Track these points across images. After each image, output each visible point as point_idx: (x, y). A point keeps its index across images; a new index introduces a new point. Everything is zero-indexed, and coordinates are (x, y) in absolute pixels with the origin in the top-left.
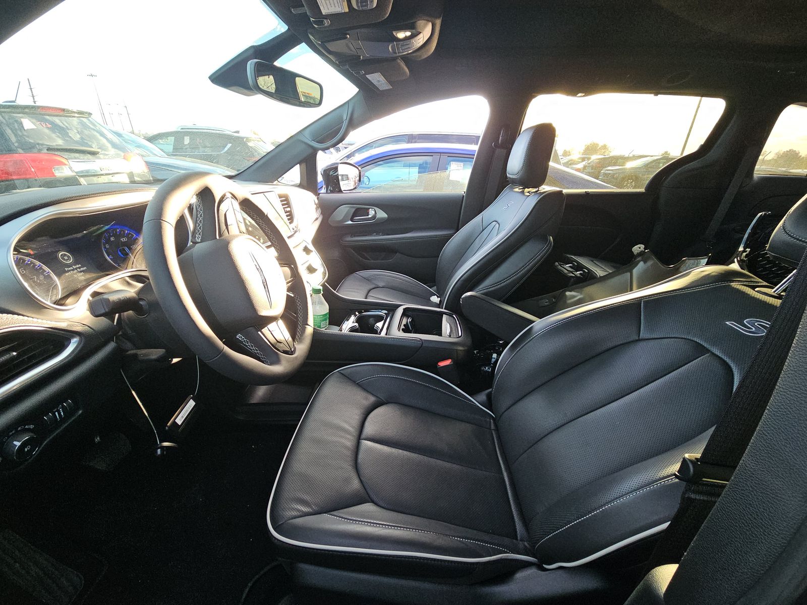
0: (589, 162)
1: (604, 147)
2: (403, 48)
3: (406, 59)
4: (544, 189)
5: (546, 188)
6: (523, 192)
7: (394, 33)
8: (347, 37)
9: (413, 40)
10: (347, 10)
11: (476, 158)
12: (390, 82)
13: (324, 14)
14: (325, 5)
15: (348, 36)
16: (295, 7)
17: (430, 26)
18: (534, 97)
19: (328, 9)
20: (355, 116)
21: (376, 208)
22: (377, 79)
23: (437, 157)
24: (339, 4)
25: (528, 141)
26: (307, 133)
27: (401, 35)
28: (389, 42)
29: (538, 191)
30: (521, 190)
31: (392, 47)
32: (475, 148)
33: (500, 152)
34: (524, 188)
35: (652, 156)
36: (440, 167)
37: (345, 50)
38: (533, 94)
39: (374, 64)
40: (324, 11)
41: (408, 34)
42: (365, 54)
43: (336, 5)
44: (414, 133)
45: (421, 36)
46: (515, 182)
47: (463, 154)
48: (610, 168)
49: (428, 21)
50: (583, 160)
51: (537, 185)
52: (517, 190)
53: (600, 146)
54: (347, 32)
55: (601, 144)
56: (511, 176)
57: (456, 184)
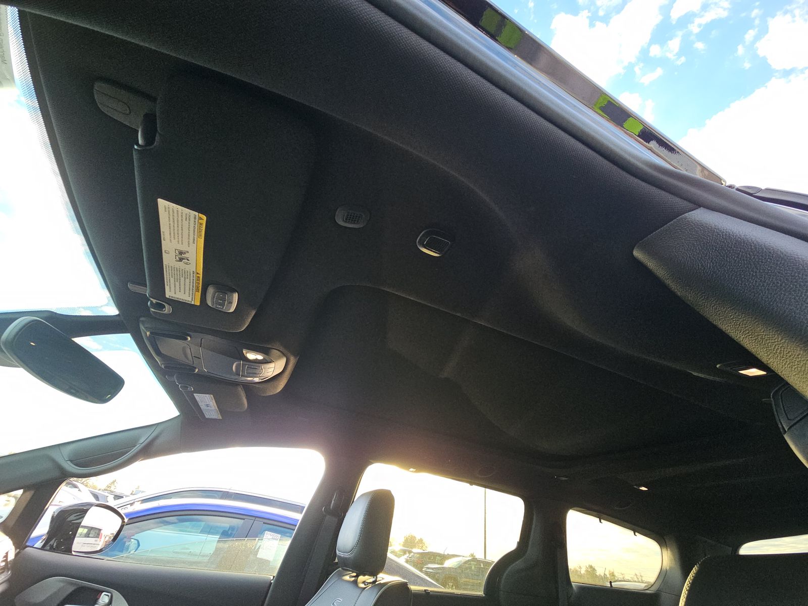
0: (410, 556)
1: (421, 541)
2: (249, 371)
3: (248, 387)
4: (383, 579)
5: (384, 578)
6: (355, 583)
7: (244, 352)
8: (187, 339)
9: (263, 366)
10: (198, 303)
11: (297, 530)
12: (221, 411)
13: (167, 296)
14: (172, 286)
15: (189, 338)
16: (134, 283)
17: (283, 361)
18: (371, 463)
19: (175, 293)
20: (159, 441)
21: (116, 594)
22: (207, 402)
23: (249, 521)
24: (191, 292)
25: (365, 510)
26: (67, 451)
27: (251, 356)
28: (237, 359)
29: (375, 581)
30: (353, 579)
31: (236, 367)
32: (299, 517)
33: (330, 520)
34: (357, 576)
35: (463, 557)
36: (251, 533)
37: (179, 356)
38: (370, 461)
39: (208, 383)
40: (168, 294)
41: (260, 357)
42: (203, 368)
43: (187, 291)
44: (230, 491)
45: (272, 365)
46: (347, 565)
47: (281, 522)
48: (430, 566)
49: (284, 355)
50: (404, 552)
51: (374, 574)
52: (347, 578)
53: (417, 540)
54: (190, 333)
55: (418, 538)
56: (342, 555)
57: (264, 563)
